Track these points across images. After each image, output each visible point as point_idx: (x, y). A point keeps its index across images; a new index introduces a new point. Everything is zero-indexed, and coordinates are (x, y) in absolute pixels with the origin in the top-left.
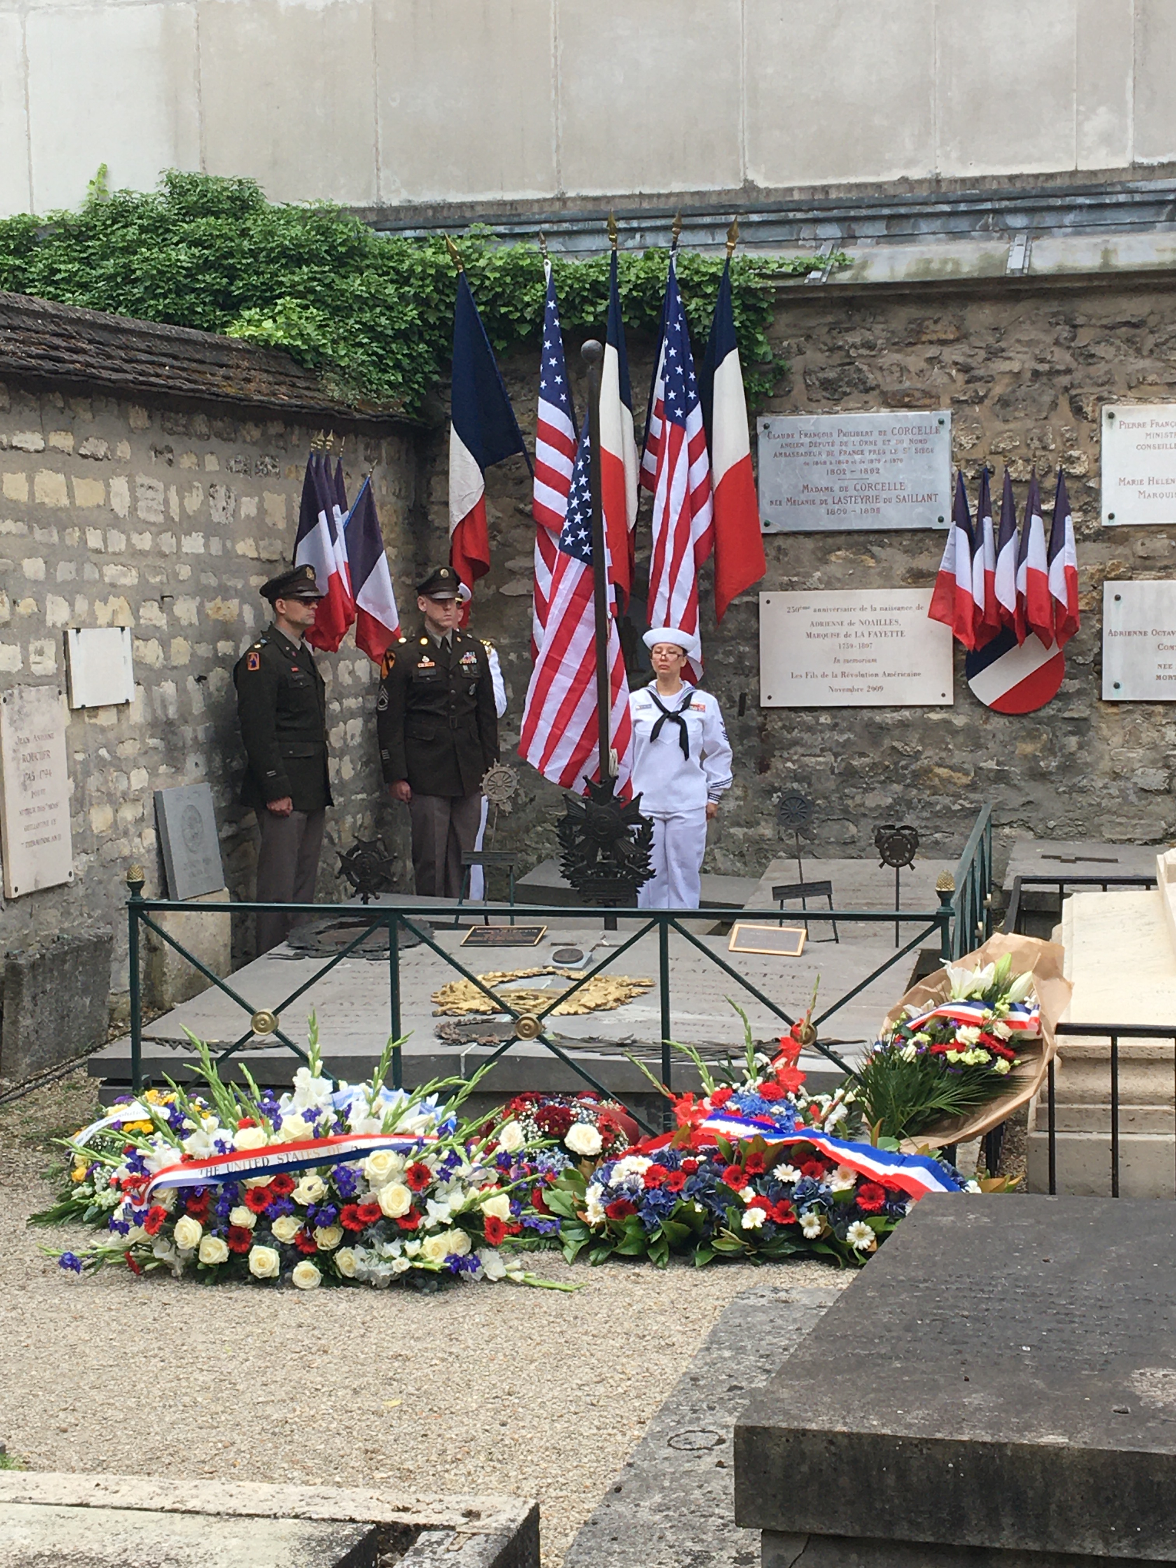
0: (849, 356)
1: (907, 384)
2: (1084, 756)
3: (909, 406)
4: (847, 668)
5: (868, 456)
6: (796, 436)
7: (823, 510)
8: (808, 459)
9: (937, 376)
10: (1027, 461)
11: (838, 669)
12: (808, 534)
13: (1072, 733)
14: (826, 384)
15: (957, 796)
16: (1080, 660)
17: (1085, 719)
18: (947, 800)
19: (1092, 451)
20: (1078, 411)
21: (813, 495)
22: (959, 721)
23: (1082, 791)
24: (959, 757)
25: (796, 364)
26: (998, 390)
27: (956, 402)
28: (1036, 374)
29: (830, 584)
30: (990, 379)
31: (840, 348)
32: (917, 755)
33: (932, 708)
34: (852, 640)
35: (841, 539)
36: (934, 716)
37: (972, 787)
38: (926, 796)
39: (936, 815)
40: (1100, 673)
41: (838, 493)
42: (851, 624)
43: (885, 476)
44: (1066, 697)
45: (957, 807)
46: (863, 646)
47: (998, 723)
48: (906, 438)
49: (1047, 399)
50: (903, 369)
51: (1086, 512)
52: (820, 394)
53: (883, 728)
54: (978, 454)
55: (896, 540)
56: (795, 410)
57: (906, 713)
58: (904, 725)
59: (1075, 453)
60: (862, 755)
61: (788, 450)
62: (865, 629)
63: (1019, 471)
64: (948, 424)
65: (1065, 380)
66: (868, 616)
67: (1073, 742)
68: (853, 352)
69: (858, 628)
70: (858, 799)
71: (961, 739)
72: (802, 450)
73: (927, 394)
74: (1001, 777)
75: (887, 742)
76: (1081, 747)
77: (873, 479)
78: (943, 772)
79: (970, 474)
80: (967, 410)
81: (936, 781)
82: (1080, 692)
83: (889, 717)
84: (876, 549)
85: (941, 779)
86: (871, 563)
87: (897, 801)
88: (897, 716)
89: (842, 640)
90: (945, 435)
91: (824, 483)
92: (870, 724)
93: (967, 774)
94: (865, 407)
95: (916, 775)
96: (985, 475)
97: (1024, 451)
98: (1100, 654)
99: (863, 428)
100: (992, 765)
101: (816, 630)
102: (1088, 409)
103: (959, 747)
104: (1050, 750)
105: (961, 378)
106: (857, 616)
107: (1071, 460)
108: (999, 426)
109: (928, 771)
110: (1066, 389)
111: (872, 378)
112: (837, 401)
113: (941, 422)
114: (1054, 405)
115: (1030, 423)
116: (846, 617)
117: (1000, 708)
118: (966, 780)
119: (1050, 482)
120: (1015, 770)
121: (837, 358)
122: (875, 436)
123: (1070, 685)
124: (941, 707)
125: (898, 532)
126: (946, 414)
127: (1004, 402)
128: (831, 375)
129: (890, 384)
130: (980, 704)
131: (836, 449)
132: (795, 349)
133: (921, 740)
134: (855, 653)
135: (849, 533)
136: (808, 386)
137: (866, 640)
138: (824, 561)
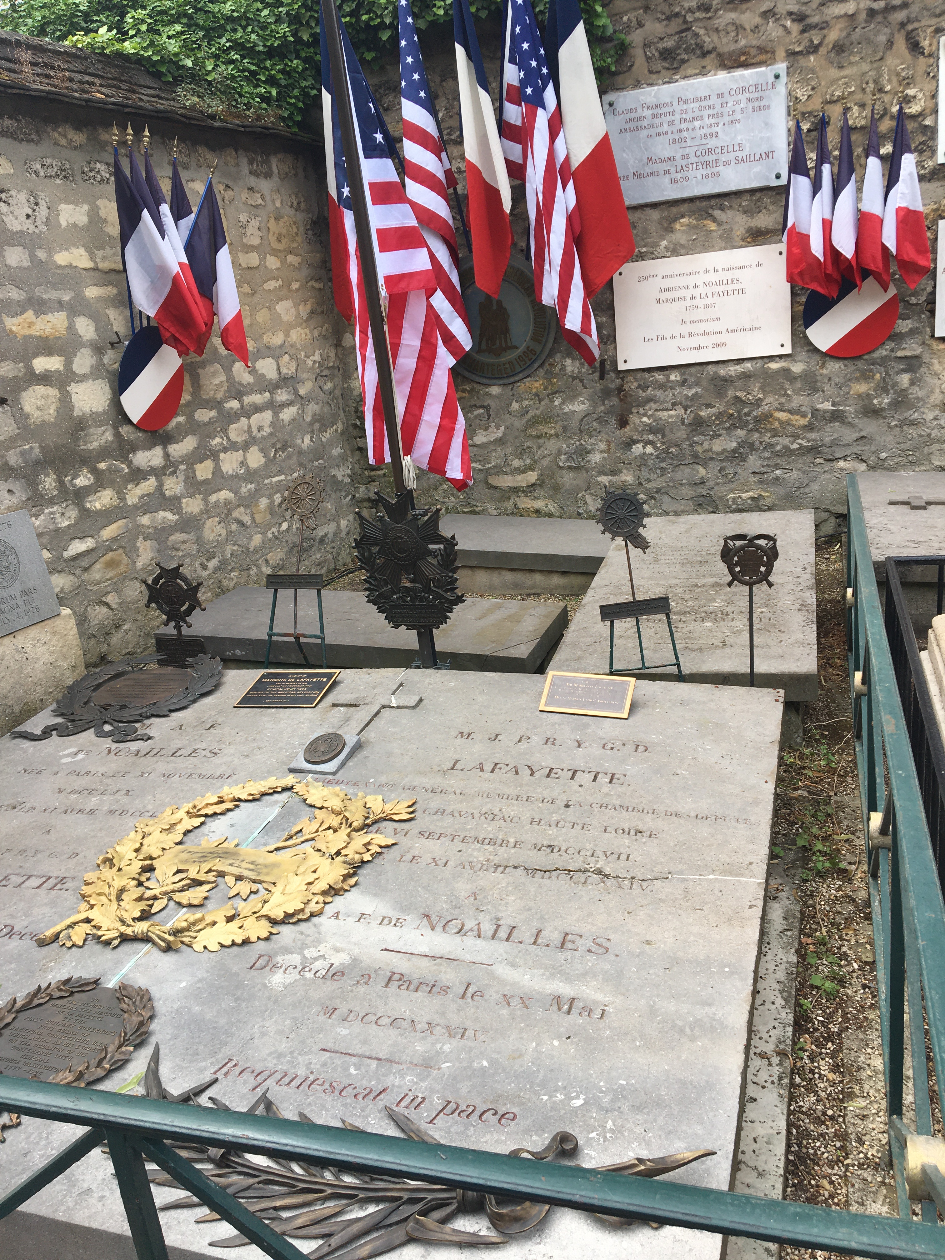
0: (685, 22)
1: (743, 42)
2: (917, 392)
3: (745, 65)
4: (693, 328)
5: (707, 121)
6: (639, 110)
7: (666, 180)
8: (651, 131)
9: (773, 30)
10: (862, 106)
11: (685, 330)
12: (654, 205)
13: (905, 371)
14: (667, 55)
15: (795, 436)
16: (913, 300)
17: (917, 357)
18: (786, 441)
19: (929, 87)
20: (915, 47)
21: (656, 167)
22: (797, 368)
23: (913, 423)
24: (797, 401)
25: (636, 38)
26: (833, 35)
27: (792, 55)
28: (872, 13)
29: (675, 251)
30: (824, 26)
31: (677, 15)
32: (758, 403)
33: (771, 358)
34: (698, 302)
35: (684, 208)
36: (774, 366)
37: (810, 427)
38: (767, 438)
39: (777, 454)
40: (932, 312)
41: (680, 162)
42: (696, 286)
43: (724, 139)
44: (898, 337)
45: (795, 446)
46: (708, 306)
47: (834, 367)
48: (743, 98)
49: (882, 39)
50: (739, 28)
51: (921, 152)
52: (659, 65)
53: (727, 381)
54: (816, 105)
55: (735, 202)
56: (637, 85)
57: (748, 365)
58: (746, 376)
59: (911, 92)
60: (709, 406)
61: (632, 125)
62: (709, 290)
63: (857, 117)
64: (784, 79)
65: (900, 16)
66: (712, 277)
67: (905, 379)
68: (689, 18)
69: (702, 290)
70: (706, 445)
71: (798, 385)
72: (645, 123)
73: (762, 50)
74: (836, 416)
75: (730, 393)
76: (912, 383)
77: (712, 143)
78: (783, 416)
79: (805, 127)
80: (802, 61)
81: (777, 424)
82: (912, 332)
83: (733, 370)
84: (717, 213)
85: (781, 423)
86: (713, 226)
87: (740, 445)
88: (739, 368)
89: (688, 302)
90: (782, 89)
91: (666, 154)
92: (715, 378)
93: (804, 416)
94: (703, 71)
95: (758, 420)
96: (822, 124)
97: (859, 96)
98: (933, 293)
99: (701, 94)
100: (828, 406)
101: (664, 296)
102: (925, 43)
103: (797, 392)
104: (883, 388)
105: (795, 28)
106: (700, 279)
107: (907, 100)
108: (834, 73)
109: (768, 416)
110: (903, 25)
111: (708, 40)
112: (676, 70)
113: (777, 77)
114: (890, 44)
115: (865, 67)
116: (690, 281)
117: (836, 353)
118: (803, 422)
119: (886, 125)
120: (849, 409)
121: (675, 25)
122: (714, 100)
123: (903, 326)
124: (780, 357)
125: (738, 194)
126: (781, 67)
127: (839, 48)
128: (670, 43)
129: (726, 44)
130: (816, 350)
131: (677, 117)
132: (634, 23)
133: (762, 389)
134: (701, 314)
135: (692, 200)
136: (648, 58)
137: (709, 301)
138: (669, 230)
